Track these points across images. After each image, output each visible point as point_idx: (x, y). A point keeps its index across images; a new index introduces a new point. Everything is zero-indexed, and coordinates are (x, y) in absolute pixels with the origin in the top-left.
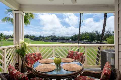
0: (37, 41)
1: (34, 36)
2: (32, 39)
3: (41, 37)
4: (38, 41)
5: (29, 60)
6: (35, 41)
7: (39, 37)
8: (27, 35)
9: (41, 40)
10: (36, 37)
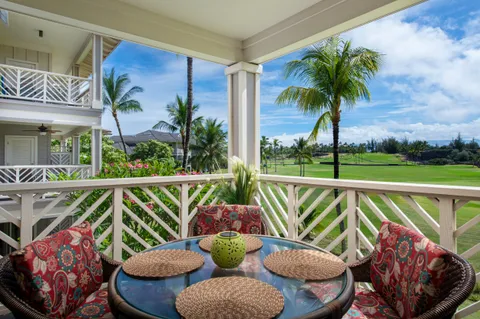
0: (438, 163)
1: (420, 143)
2: (412, 157)
3: (458, 144)
4: (445, 163)
5: (203, 226)
6: (427, 167)
7: (447, 144)
8: (390, 140)
9: (462, 160)
10: (432, 148)
